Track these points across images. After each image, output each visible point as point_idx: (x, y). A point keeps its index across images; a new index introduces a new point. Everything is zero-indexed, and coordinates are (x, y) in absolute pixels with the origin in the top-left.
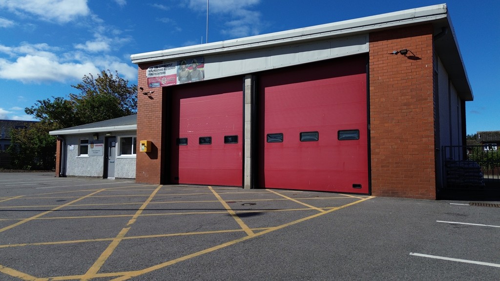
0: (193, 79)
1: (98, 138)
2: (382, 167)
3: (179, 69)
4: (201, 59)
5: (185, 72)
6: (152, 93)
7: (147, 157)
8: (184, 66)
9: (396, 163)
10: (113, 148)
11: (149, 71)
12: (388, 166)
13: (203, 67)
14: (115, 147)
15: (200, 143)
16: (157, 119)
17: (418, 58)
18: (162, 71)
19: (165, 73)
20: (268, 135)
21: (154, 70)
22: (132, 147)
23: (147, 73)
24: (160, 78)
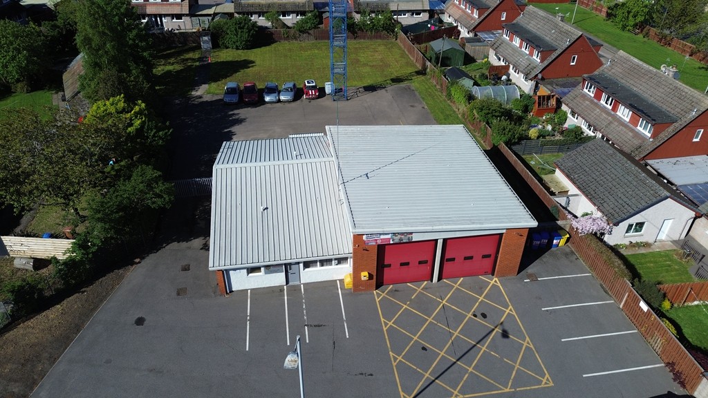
0: (404, 241)
3: (393, 235)
5: (398, 237)
6: (368, 248)
13: (411, 236)
14: (297, 266)
16: (372, 260)
18: (377, 237)
20: (448, 259)
21: (370, 236)
22: (318, 263)
23: (364, 237)
24: (376, 240)
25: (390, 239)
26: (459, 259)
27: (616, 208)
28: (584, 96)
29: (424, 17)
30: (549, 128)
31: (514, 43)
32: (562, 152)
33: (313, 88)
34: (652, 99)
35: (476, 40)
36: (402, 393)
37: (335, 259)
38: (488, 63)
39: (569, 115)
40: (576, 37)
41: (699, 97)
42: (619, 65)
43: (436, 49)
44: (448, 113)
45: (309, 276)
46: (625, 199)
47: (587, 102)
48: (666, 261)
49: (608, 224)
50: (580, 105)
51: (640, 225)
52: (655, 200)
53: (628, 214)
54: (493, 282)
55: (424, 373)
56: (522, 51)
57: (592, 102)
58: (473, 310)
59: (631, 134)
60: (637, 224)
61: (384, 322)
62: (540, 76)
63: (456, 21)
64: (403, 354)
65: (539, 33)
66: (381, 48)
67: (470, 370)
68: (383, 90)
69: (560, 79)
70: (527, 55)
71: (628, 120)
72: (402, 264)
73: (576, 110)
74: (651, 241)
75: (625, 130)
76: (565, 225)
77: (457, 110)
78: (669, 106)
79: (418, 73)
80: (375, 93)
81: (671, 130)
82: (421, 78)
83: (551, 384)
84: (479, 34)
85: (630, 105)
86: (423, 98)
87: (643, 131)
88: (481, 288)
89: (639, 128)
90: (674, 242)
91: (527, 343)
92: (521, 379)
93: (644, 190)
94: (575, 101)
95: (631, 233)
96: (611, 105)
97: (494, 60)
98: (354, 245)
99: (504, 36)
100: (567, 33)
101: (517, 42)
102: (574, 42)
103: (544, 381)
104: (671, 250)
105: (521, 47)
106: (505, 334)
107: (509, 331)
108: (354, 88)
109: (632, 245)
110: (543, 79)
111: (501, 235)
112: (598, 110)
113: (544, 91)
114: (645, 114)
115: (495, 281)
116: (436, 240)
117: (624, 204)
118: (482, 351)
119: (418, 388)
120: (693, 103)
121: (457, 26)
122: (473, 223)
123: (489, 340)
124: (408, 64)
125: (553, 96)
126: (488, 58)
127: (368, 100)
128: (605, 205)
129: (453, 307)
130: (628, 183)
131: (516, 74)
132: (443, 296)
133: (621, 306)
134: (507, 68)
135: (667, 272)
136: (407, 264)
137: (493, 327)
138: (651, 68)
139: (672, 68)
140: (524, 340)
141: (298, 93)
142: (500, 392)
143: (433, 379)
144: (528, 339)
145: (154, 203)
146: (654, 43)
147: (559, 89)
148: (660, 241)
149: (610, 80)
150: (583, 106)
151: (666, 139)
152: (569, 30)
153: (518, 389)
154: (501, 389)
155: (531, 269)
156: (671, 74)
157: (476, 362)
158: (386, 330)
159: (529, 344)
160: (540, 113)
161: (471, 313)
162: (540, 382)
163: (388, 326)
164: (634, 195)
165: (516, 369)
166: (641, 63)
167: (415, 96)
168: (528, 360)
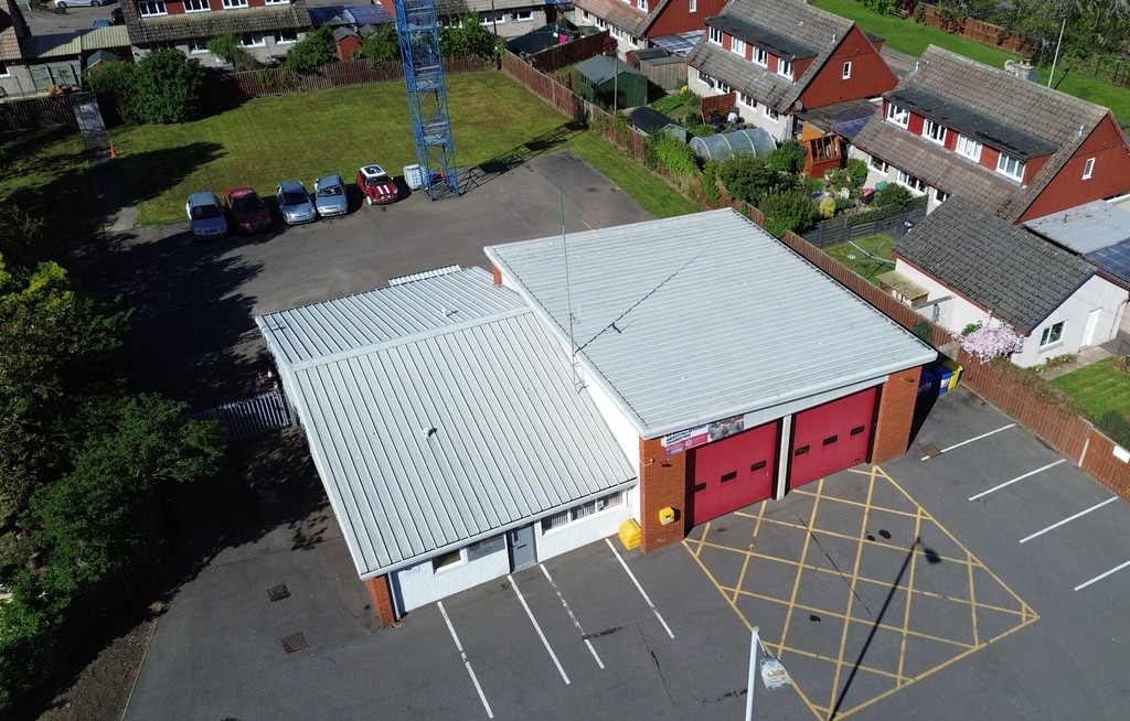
0: (730, 432)
3: (712, 426)
5: (720, 428)
11: (667, 440)
16: (678, 483)
17: (913, 381)
20: (797, 450)
21: (674, 437)
22: (569, 514)
23: (664, 442)
24: (684, 442)
25: (706, 434)
26: (816, 445)
27: (1021, 307)
28: (892, 130)
29: (537, 20)
30: (845, 193)
31: (733, 50)
32: (881, 230)
33: (382, 180)
34: (1006, 120)
35: (653, 54)
36: (813, 707)
37: (599, 500)
38: (689, 94)
39: (870, 167)
40: (846, 31)
41: (1081, 106)
42: (935, 70)
43: (594, 78)
44: (662, 193)
45: (552, 544)
46: (1031, 290)
47: (898, 139)
48: (1106, 378)
49: (1018, 336)
50: (888, 145)
51: (1058, 328)
52: (1077, 282)
53: (1044, 312)
54: (873, 474)
55: (833, 660)
56: (753, 64)
57: (907, 138)
58: (863, 530)
59: (989, 183)
60: (1054, 326)
61: (725, 591)
62: (799, 106)
63: (601, 21)
64: (784, 637)
65: (775, 29)
66: (476, 88)
67: (905, 631)
68: (521, 167)
69: (831, 107)
70: (764, 70)
71: (977, 160)
72: (724, 479)
73: (884, 156)
74: (1073, 351)
75: (976, 177)
76: (951, 352)
77: (675, 186)
78: (1038, 127)
79: (572, 126)
80: (507, 174)
81: (1050, 165)
82: (582, 135)
83: (1036, 617)
84: (656, 42)
85: (978, 133)
86: (605, 173)
87: (1008, 175)
88: (860, 489)
89: (998, 170)
90: (1105, 346)
91: (971, 561)
92: (989, 625)
93: (1054, 271)
94: (878, 140)
95: (1048, 344)
96: (941, 138)
97: (700, 87)
98: (646, 461)
99: (712, 40)
100: (826, 24)
101: (739, 48)
102: (843, 40)
103: (1024, 615)
104: (1105, 360)
105: (749, 56)
106: (932, 557)
107: (936, 549)
108: (461, 170)
109: (1053, 363)
110: (804, 110)
111: (879, 388)
112: (922, 151)
113: (812, 131)
114: (1006, 145)
115: (875, 471)
116: (779, 421)
117: (1032, 298)
118: (909, 595)
119: (835, 688)
120: (1076, 118)
121: (608, 31)
122: (840, 375)
123: (912, 573)
124: (544, 112)
125: (833, 137)
126: (687, 84)
127: (501, 190)
128: (1002, 304)
129: (829, 533)
130: (1026, 262)
131: (752, 108)
132: (804, 519)
133: (1080, 464)
134: (732, 98)
135: (1115, 395)
136: (733, 476)
137: (909, 550)
138: (990, 69)
139: (1025, 62)
140: (965, 558)
141: (354, 196)
142: (966, 654)
143: (853, 665)
144: (969, 554)
145: (181, 469)
146: (936, 29)
147: (837, 125)
148: (1086, 348)
149: (927, 96)
150: (894, 148)
151: (1048, 181)
152: (830, 18)
153: (991, 641)
154: (967, 649)
155: (924, 437)
156: (1025, 74)
157: (907, 615)
158: (736, 604)
159: (973, 561)
160: (818, 171)
161: (862, 536)
162: (1018, 620)
163: (735, 597)
164: (1043, 280)
165: (974, 609)
166: (971, 62)
167: (587, 169)
168: (986, 591)
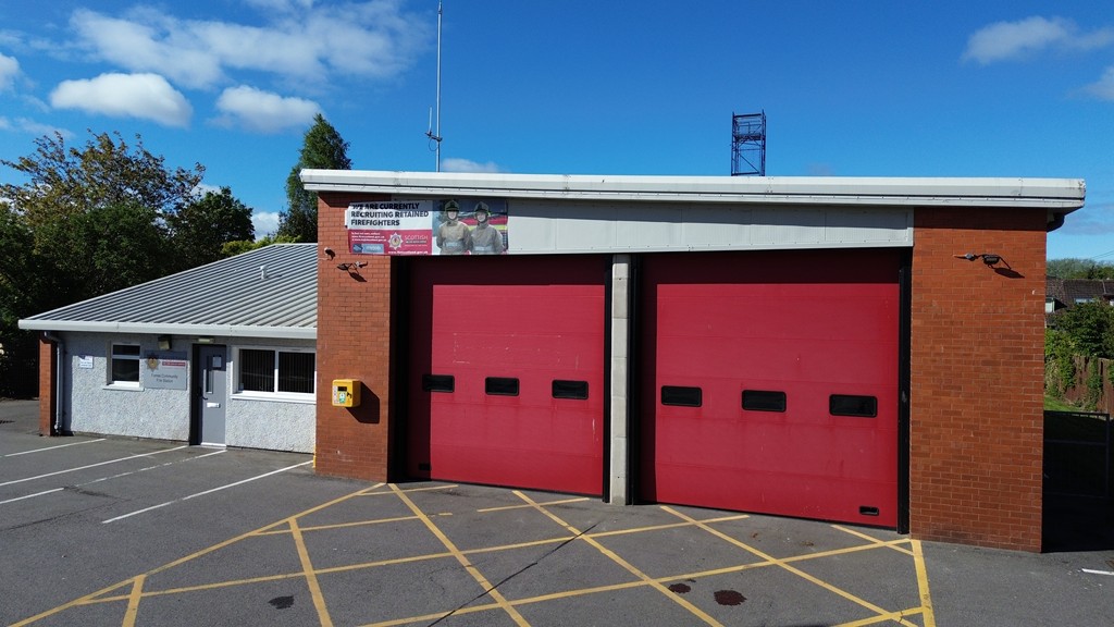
0: (477, 248)
1: (171, 346)
2: (933, 481)
3: (440, 219)
4: (501, 207)
5: (455, 228)
6: (361, 266)
7: (350, 418)
8: (452, 215)
9: (965, 477)
10: (216, 372)
11: (353, 214)
12: (948, 483)
13: (505, 223)
14: (223, 368)
15: (488, 390)
16: (376, 329)
17: (1016, 275)
18: (389, 218)
19: (398, 224)
20: (664, 389)
21: (367, 214)
22: (277, 375)
23: (348, 214)
24: (386, 234)
25: (429, 235)
26: (721, 402)
54: (886, 544)
58: (686, 576)
88: (804, 543)
132: (601, 528)
136: (512, 387)
161: (666, 579)
